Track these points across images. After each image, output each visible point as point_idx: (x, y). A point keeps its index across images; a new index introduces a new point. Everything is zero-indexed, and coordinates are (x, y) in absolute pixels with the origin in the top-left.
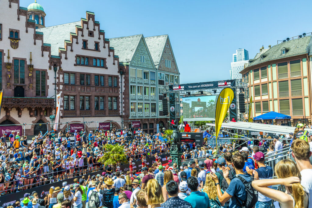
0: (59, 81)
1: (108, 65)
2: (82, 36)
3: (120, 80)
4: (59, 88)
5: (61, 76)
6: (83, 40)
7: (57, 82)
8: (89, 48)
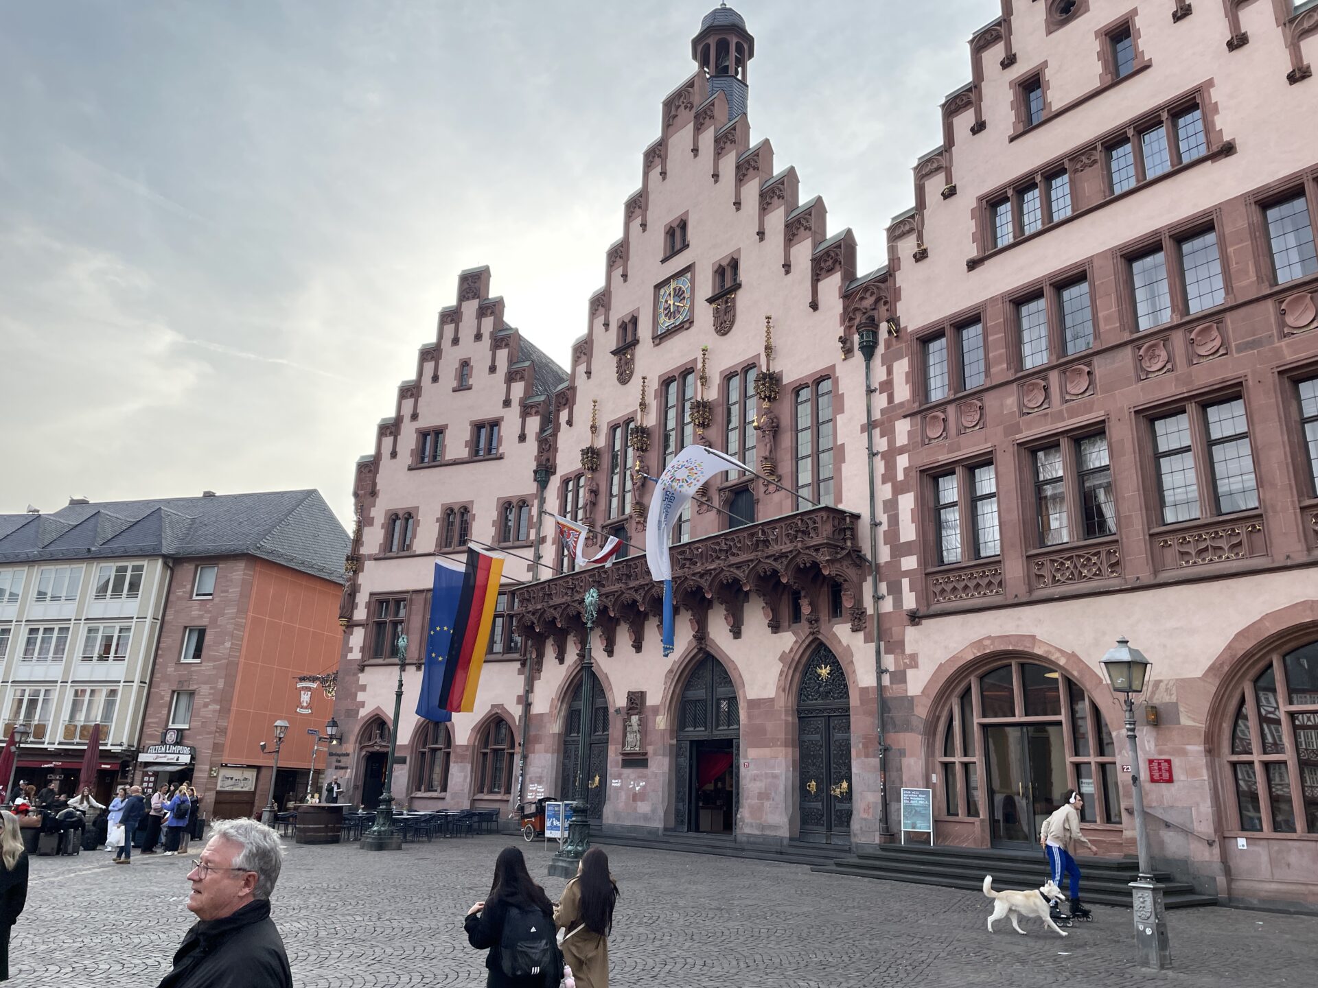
0: (891, 399)
4: (891, 442)
5: (902, 367)
6: (1015, 83)
7: (883, 411)
8: (1057, 105)
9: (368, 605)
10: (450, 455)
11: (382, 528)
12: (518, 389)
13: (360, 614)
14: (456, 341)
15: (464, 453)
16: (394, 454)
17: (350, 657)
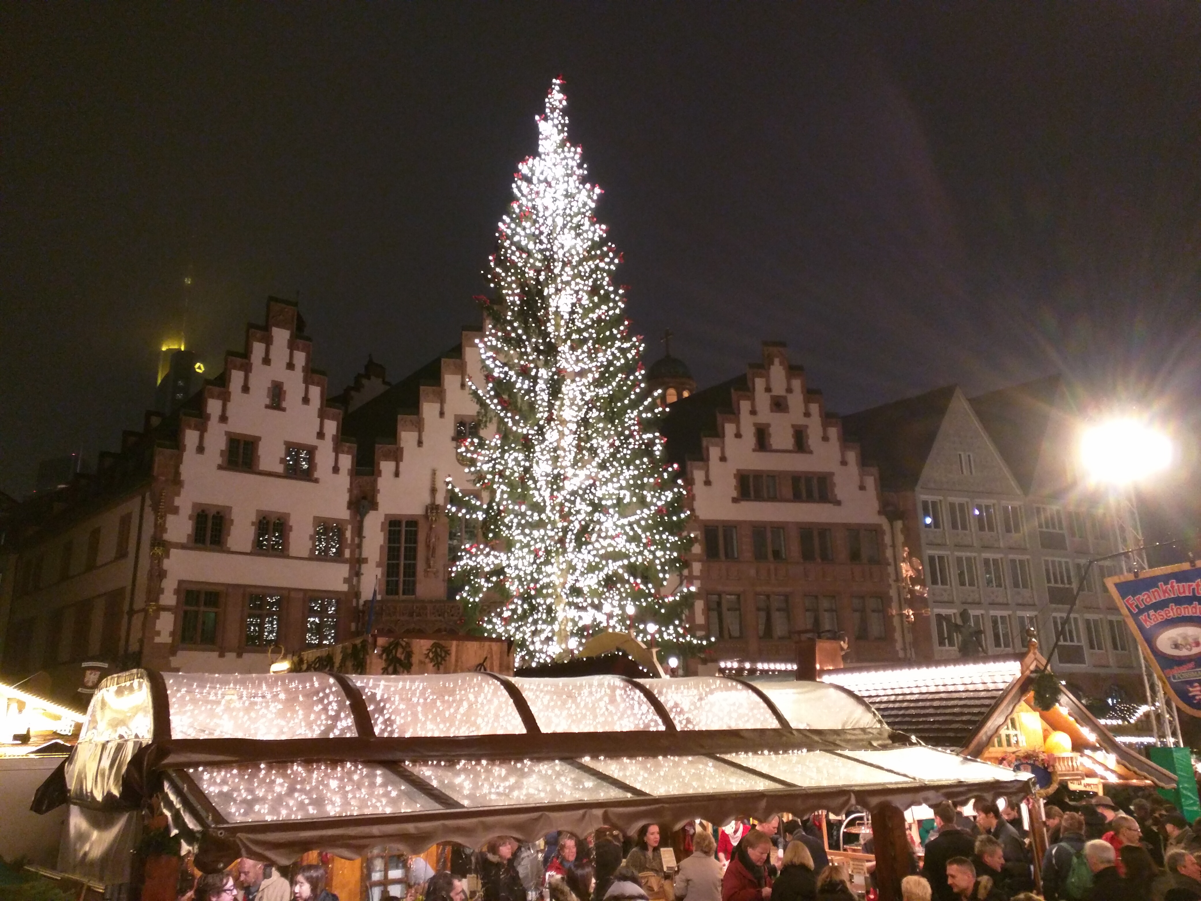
1: (840, 492)
2: (753, 412)
3: (887, 539)
4: (691, 572)
6: (755, 425)
8: (774, 447)
9: (177, 592)
10: (264, 465)
11: (190, 518)
12: (331, 427)
13: (169, 598)
14: (267, 361)
15: (280, 469)
16: (201, 449)
17: (157, 640)
